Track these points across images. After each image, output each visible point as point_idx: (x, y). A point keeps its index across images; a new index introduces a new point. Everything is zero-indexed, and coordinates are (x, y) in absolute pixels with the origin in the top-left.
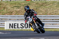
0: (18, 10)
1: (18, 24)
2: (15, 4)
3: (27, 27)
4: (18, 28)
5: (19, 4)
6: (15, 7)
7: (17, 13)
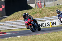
0: (53, 12)
1: (45, 23)
2: (51, 8)
3: (52, 25)
4: (45, 26)
5: (54, 8)
6: (51, 10)
7: (52, 15)
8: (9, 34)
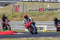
5: (35, 14)
6: (32, 16)
7: (34, 20)
8: (21, 33)
